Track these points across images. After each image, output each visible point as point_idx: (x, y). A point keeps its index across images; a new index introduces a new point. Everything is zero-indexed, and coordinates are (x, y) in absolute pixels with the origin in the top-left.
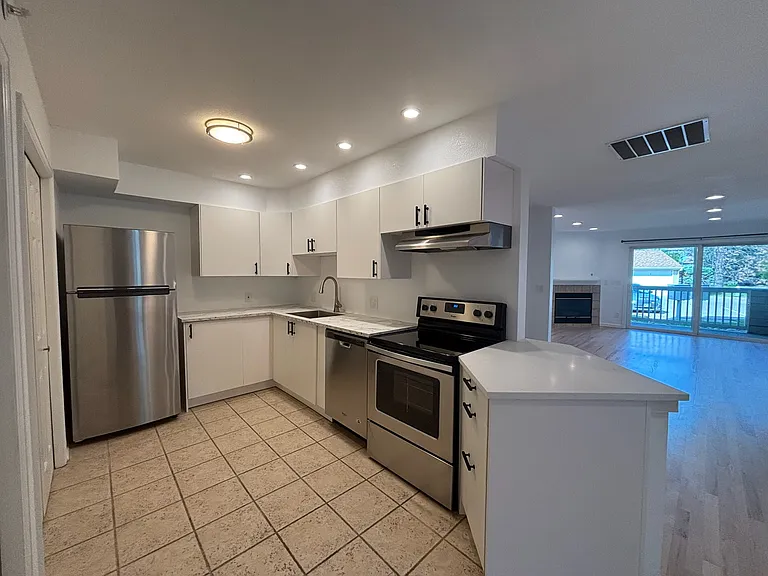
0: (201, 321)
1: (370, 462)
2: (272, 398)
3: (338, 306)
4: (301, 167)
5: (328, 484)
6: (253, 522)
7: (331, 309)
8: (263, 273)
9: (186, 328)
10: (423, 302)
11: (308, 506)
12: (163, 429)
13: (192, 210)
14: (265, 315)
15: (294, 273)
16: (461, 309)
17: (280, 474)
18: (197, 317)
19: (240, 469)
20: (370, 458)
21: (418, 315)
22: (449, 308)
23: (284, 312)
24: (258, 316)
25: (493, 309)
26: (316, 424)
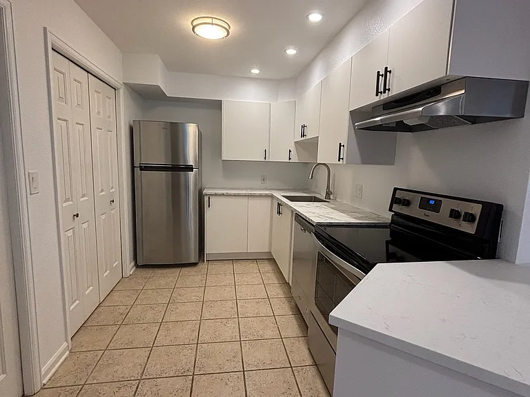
0: (216, 195)
1: (307, 352)
2: (267, 267)
3: (328, 194)
4: (291, 52)
5: (256, 355)
6: (185, 359)
7: (323, 196)
8: (270, 159)
9: (206, 199)
10: (399, 195)
11: (228, 367)
12: (185, 270)
13: (218, 105)
14: (267, 196)
15: (295, 159)
16: (436, 208)
17: (229, 331)
18: (213, 192)
19: (206, 315)
20: (309, 349)
21: (390, 210)
22: (425, 204)
23: (278, 195)
24: (261, 196)
25: (476, 210)
26: (284, 299)
